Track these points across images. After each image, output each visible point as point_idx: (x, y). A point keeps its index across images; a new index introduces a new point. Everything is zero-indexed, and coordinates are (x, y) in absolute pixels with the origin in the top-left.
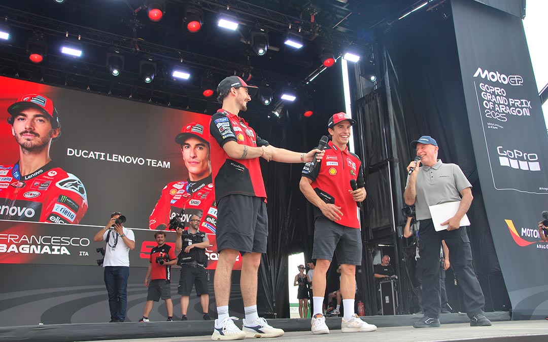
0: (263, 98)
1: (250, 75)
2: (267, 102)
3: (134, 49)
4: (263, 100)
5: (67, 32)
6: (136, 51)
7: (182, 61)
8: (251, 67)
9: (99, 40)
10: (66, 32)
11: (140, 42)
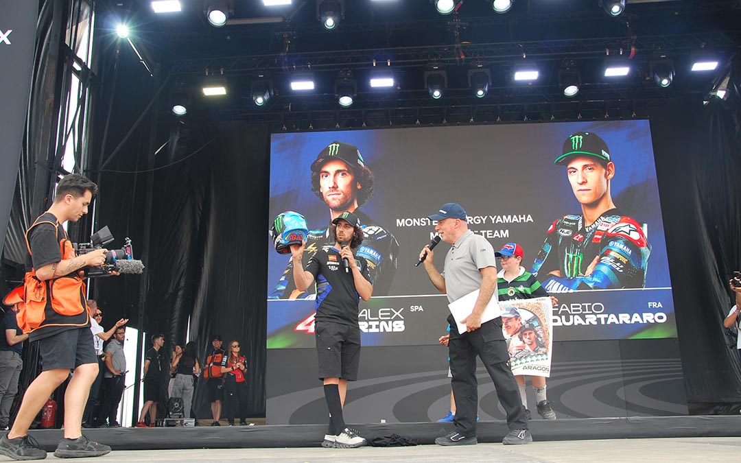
0: (658, 77)
1: (633, 49)
2: (665, 82)
3: (457, 58)
4: (659, 80)
5: (374, 60)
6: (461, 60)
7: (525, 56)
8: (632, 37)
9: (413, 59)
10: (372, 61)
11: (464, 47)
